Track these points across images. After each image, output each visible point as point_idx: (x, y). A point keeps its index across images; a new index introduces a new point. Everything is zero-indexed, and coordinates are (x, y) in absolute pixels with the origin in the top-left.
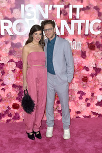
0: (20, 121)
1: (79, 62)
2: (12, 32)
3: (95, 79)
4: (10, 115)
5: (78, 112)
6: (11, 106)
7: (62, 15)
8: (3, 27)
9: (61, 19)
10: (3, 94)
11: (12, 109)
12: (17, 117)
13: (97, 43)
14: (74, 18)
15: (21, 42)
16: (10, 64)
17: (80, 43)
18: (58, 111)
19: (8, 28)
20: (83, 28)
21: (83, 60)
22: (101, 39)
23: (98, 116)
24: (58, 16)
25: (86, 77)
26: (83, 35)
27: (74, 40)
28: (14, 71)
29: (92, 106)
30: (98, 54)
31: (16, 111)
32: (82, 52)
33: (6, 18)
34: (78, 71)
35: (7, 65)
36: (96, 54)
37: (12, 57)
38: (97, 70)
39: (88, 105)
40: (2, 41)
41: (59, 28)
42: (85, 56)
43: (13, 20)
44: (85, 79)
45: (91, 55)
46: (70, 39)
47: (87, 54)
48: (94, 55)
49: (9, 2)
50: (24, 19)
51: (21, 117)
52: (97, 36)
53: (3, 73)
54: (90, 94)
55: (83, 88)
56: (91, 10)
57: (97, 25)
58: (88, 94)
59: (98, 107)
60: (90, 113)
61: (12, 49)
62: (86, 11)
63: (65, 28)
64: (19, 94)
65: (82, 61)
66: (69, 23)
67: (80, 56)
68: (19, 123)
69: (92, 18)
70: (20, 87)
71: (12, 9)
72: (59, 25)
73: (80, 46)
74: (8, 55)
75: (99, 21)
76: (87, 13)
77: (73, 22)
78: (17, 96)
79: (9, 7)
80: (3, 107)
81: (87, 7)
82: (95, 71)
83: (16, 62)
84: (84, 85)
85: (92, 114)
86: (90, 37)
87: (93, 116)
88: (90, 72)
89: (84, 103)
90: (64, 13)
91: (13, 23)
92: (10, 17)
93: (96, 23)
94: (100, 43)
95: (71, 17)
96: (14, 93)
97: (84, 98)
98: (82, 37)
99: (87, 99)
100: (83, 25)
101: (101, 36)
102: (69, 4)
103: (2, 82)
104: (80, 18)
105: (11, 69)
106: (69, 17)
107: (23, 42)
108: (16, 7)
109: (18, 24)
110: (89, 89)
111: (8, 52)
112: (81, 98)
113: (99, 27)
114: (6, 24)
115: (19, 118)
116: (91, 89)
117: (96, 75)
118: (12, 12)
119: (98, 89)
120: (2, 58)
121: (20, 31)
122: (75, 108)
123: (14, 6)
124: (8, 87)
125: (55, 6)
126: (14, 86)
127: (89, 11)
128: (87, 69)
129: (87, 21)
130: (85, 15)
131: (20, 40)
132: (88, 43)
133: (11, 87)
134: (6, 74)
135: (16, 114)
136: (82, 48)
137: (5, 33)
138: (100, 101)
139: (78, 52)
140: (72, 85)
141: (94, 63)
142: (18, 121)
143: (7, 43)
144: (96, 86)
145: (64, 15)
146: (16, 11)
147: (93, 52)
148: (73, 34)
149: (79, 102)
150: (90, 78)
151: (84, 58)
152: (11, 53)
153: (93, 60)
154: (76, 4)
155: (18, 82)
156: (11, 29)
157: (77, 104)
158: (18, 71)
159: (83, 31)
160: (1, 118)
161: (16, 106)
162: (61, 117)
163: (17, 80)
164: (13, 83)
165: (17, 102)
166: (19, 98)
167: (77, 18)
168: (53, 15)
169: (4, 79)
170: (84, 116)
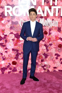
0: (17, 72)
1: (56, 34)
2: (12, 14)
4: (10, 69)
5: (55, 68)
6: (11, 63)
7: (46, 3)
8: (6, 11)
9: (44, 6)
10: (6, 55)
11: (12, 65)
12: (15, 70)
14: (54, 5)
15: (18, 21)
16: (11, 35)
17: (57, 22)
18: (42, 66)
19: (9, 11)
20: (60, 12)
24: (43, 4)
26: (59, 16)
27: (53, 20)
28: (13, 40)
31: (14, 66)
32: (58, 28)
33: (8, 5)
34: (55, 40)
35: (9, 36)
37: (12, 31)
40: (6, 20)
41: (43, 12)
42: (61, 30)
43: (13, 6)
44: (60, 46)
46: (51, 19)
51: (18, 70)
53: (6, 41)
55: (59, 51)
61: (12, 25)
63: (47, 12)
64: (16, 55)
65: (58, 34)
66: (50, 8)
67: (57, 30)
68: (17, 74)
70: (17, 51)
72: (43, 9)
73: (57, 24)
74: (9, 29)
77: (53, 8)
78: (15, 56)
80: (6, 63)
83: (15, 35)
89: (59, 62)
90: (47, 1)
91: (13, 8)
92: (11, 4)
95: (51, 4)
96: (13, 54)
97: (59, 58)
98: (59, 18)
99: (61, 59)
100: (59, 10)
103: (5, 47)
104: (58, 5)
105: (11, 39)
109: (16, 9)
111: (9, 27)
112: (57, 58)
114: (8, 9)
115: (16, 71)
118: (12, 1)
120: (5, 31)
121: (17, 13)
122: (53, 65)
124: (9, 51)
126: (13, 50)
128: (61, 39)
130: (61, 3)
131: (18, 19)
133: (11, 51)
134: (8, 42)
135: (15, 68)
136: (59, 25)
137: (8, 15)
139: (55, 28)
140: (52, 50)
142: (15, 73)
143: (9, 21)
145: (47, 3)
148: (53, 16)
149: (56, 61)
151: (60, 32)
152: (11, 28)
155: (16, 47)
156: (12, 12)
157: (54, 62)
158: (16, 40)
159: (59, 14)
160: (4, 71)
161: (14, 63)
162: (44, 70)
163: (15, 46)
164: (12, 48)
165: (15, 60)
166: (17, 58)
167: (55, 5)
168: (39, 3)
169: (7, 45)
170: (59, 70)
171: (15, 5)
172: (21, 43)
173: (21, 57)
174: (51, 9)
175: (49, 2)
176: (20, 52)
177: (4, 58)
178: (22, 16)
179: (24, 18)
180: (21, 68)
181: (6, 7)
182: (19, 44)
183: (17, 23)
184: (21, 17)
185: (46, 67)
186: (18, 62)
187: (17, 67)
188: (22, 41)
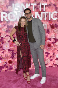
0: (13, 70)
2: (8, 19)
3: (55, 45)
4: (7, 67)
5: (46, 64)
6: (7, 62)
7: (36, 9)
8: (2, 17)
9: (35, 12)
10: (3, 55)
11: (8, 64)
12: (11, 68)
13: (55, 24)
14: (42, 11)
15: (13, 25)
16: (7, 37)
17: (46, 25)
19: (5, 17)
22: (57, 23)
23: (57, 66)
25: (50, 44)
26: (48, 20)
28: (9, 41)
29: (53, 60)
30: (56, 31)
31: (10, 64)
32: (47, 30)
33: (4, 11)
35: (5, 38)
37: (7, 34)
38: (56, 40)
39: (51, 60)
40: (2, 24)
42: (49, 32)
43: (8, 12)
44: (49, 45)
45: (52, 31)
47: (50, 31)
48: (54, 31)
49: (6, 2)
51: (13, 68)
52: (55, 21)
53: (3, 43)
54: (52, 54)
56: (52, 6)
59: (57, 61)
60: (52, 65)
61: (8, 29)
62: (49, 6)
64: (12, 55)
68: (13, 71)
70: (13, 51)
71: (7, 6)
72: (34, 15)
75: (56, 12)
76: (50, 8)
77: (42, 13)
79: (5, 5)
80: (3, 62)
81: (50, 4)
84: (48, 49)
85: (53, 65)
86: (51, 21)
87: (54, 66)
88: (52, 41)
89: (49, 59)
90: (37, 8)
91: (8, 14)
92: (6, 11)
93: (54, 14)
94: (57, 24)
95: (40, 10)
96: (9, 54)
97: (49, 56)
99: (50, 57)
100: (47, 15)
101: (57, 21)
102: (39, 3)
103: (2, 48)
104: (46, 11)
105: (7, 40)
108: (10, 5)
109: (11, 15)
110: (51, 51)
111: (5, 31)
112: (47, 56)
113: (57, 16)
114: (4, 15)
116: (52, 51)
117: (55, 42)
118: (7, 8)
119: (56, 51)
120: (2, 34)
121: (12, 18)
123: (9, 4)
124: (6, 51)
125: (31, 4)
126: (9, 50)
127: (50, 7)
128: (50, 39)
129: (50, 12)
130: (49, 9)
132: (50, 25)
133: (7, 51)
135: (11, 66)
136: (47, 28)
137: (4, 20)
141: (54, 36)
142: (11, 71)
143: (5, 25)
144: (55, 49)
145: (37, 9)
146: (9, 7)
147: (54, 29)
148: (42, 20)
149: (46, 59)
150: (52, 45)
152: (7, 31)
153: (53, 34)
154: (43, 3)
155: (11, 48)
158: (11, 41)
159: (47, 18)
160: (2, 69)
161: (10, 62)
163: (11, 47)
164: (8, 48)
165: (11, 59)
166: (12, 57)
167: (44, 11)
169: (3, 46)
170: (49, 66)
173: (16, 56)
174: (40, 14)
175: (38, 8)
176: (15, 52)
177: (1, 58)
178: (16, 21)
181: (2, 13)
182: (14, 45)
183: (11, 27)
186: (14, 61)
187: (13, 65)
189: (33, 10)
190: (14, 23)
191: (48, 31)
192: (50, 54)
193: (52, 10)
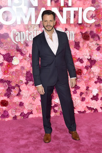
0: (9, 119)
3: (90, 72)
7: (53, 2)
9: (51, 7)
12: (5, 115)
13: (92, 32)
14: (66, 5)
15: (9, 33)
17: (73, 33)
20: (76, 16)
21: (77, 51)
22: (95, 29)
23: (93, 111)
25: (80, 70)
26: (77, 24)
27: (66, 30)
28: (1, 64)
29: (87, 100)
30: (93, 45)
31: (4, 108)
32: (76, 42)
36: (90, 44)
38: (92, 62)
39: (83, 99)
42: (79, 46)
44: (79, 72)
45: (86, 46)
46: (63, 28)
47: (81, 45)
48: (88, 46)
50: (11, 7)
51: (10, 114)
52: (91, 25)
54: (85, 88)
57: (91, 13)
58: (83, 88)
59: (94, 101)
60: (85, 109)
64: (7, 90)
65: (75, 53)
66: (61, 11)
68: (9, 121)
69: (86, 5)
70: (9, 82)
73: (73, 36)
75: (93, 9)
77: (65, 10)
78: (5, 92)
82: (89, 63)
83: (4, 55)
84: (78, 78)
85: (87, 109)
86: (84, 26)
87: (88, 112)
88: (84, 65)
89: (78, 98)
93: (89, 11)
94: (95, 32)
95: (62, 4)
96: (2, 88)
97: (78, 92)
98: (75, 27)
99: (81, 94)
100: (76, 13)
101: (96, 25)
104: (73, 5)
106: (60, 4)
107: (11, 32)
109: (5, 12)
110: (83, 82)
112: (75, 92)
113: (94, 16)
115: (8, 116)
116: (85, 82)
117: (91, 67)
119: (93, 82)
121: (7, 20)
126: (2, 81)
128: (81, 61)
129: (81, 9)
130: (78, 2)
131: (7, 30)
132: (82, 33)
135: (5, 111)
136: (76, 39)
138: (95, 94)
139: (71, 43)
141: (88, 54)
142: (6, 119)
144: (91, 79)
145: (55, 2)
147: (88, 42)
148: (66, 23)
149: (73, 97)
150: (85, 71)
151: (78, 49)
153: (87, 51)
155: (6, 76)
158: (6, 64)
159: (76, 20)
161: (4, 103)
162: (54, 113)
163: (5, 74)
165: (5, 98)
166: (8, 94)
167: (69, 5)
168: (43, 2)
170: (78, 112)
171: (2, 5)
172: (14, 69)
173: (15, 92)
176: (13, 85)
179: (18, 28)
180: (16, 112)
182: (11, 70)
183: (6, 36)
184: (13, 26)
185: (57, 108)
186: (11, 101)
187: (9, 110)
188: (15, 66)
189: (49, 4)
190: (12, 28)
191: (77, 45)
192: (81, 89)
193: (84, 4)
